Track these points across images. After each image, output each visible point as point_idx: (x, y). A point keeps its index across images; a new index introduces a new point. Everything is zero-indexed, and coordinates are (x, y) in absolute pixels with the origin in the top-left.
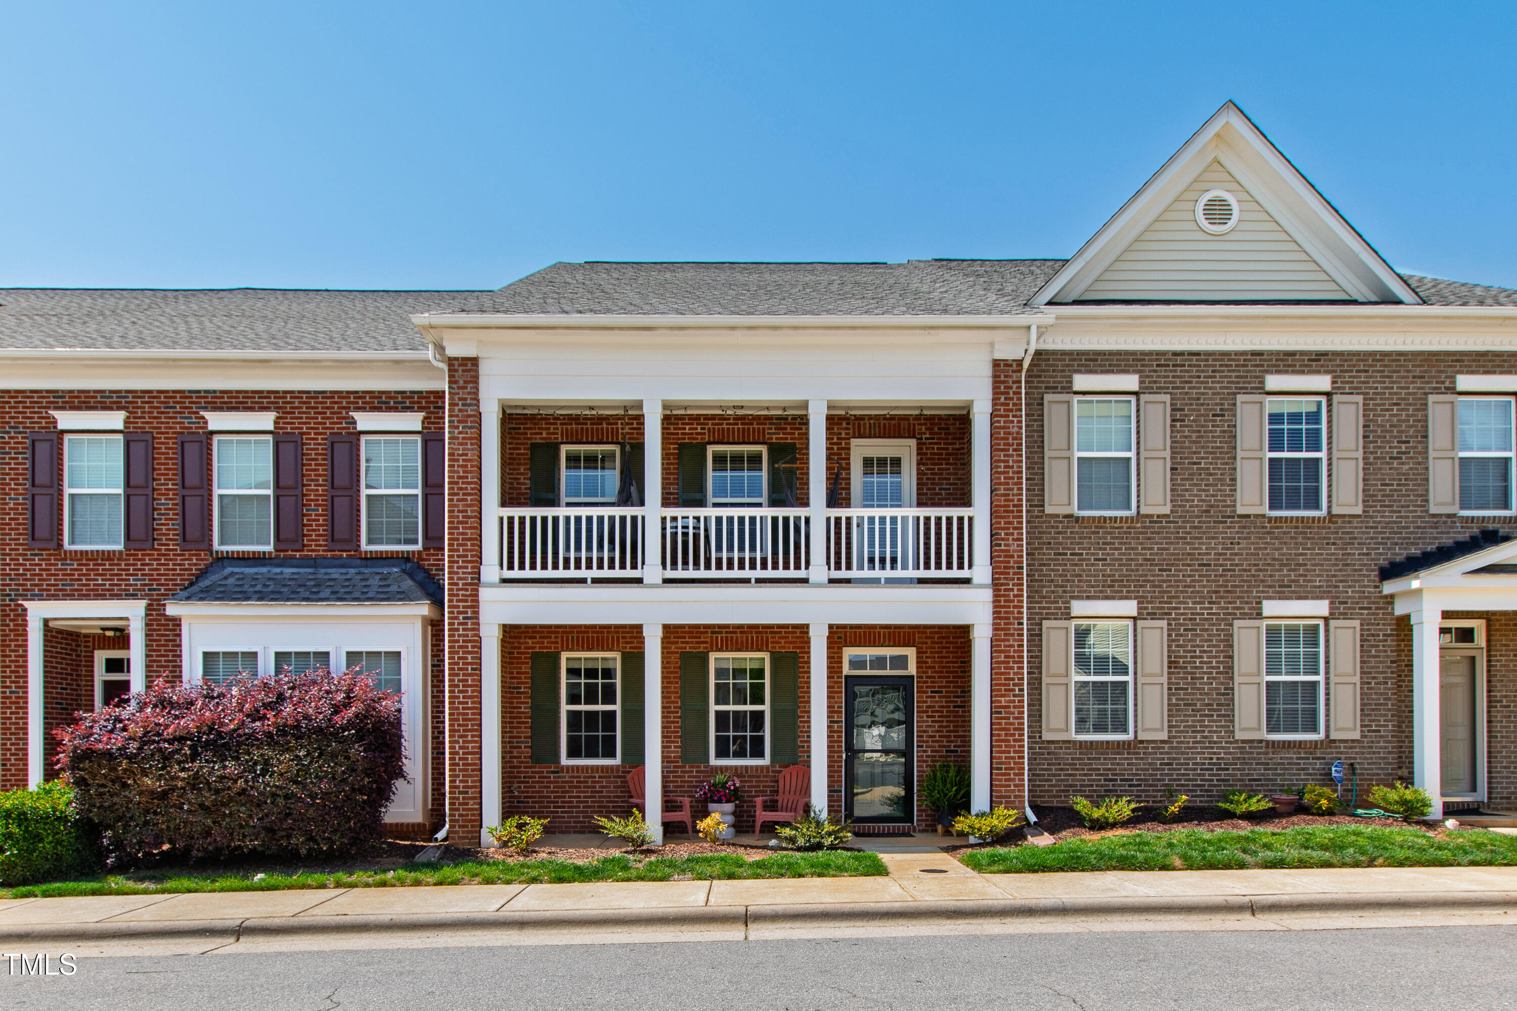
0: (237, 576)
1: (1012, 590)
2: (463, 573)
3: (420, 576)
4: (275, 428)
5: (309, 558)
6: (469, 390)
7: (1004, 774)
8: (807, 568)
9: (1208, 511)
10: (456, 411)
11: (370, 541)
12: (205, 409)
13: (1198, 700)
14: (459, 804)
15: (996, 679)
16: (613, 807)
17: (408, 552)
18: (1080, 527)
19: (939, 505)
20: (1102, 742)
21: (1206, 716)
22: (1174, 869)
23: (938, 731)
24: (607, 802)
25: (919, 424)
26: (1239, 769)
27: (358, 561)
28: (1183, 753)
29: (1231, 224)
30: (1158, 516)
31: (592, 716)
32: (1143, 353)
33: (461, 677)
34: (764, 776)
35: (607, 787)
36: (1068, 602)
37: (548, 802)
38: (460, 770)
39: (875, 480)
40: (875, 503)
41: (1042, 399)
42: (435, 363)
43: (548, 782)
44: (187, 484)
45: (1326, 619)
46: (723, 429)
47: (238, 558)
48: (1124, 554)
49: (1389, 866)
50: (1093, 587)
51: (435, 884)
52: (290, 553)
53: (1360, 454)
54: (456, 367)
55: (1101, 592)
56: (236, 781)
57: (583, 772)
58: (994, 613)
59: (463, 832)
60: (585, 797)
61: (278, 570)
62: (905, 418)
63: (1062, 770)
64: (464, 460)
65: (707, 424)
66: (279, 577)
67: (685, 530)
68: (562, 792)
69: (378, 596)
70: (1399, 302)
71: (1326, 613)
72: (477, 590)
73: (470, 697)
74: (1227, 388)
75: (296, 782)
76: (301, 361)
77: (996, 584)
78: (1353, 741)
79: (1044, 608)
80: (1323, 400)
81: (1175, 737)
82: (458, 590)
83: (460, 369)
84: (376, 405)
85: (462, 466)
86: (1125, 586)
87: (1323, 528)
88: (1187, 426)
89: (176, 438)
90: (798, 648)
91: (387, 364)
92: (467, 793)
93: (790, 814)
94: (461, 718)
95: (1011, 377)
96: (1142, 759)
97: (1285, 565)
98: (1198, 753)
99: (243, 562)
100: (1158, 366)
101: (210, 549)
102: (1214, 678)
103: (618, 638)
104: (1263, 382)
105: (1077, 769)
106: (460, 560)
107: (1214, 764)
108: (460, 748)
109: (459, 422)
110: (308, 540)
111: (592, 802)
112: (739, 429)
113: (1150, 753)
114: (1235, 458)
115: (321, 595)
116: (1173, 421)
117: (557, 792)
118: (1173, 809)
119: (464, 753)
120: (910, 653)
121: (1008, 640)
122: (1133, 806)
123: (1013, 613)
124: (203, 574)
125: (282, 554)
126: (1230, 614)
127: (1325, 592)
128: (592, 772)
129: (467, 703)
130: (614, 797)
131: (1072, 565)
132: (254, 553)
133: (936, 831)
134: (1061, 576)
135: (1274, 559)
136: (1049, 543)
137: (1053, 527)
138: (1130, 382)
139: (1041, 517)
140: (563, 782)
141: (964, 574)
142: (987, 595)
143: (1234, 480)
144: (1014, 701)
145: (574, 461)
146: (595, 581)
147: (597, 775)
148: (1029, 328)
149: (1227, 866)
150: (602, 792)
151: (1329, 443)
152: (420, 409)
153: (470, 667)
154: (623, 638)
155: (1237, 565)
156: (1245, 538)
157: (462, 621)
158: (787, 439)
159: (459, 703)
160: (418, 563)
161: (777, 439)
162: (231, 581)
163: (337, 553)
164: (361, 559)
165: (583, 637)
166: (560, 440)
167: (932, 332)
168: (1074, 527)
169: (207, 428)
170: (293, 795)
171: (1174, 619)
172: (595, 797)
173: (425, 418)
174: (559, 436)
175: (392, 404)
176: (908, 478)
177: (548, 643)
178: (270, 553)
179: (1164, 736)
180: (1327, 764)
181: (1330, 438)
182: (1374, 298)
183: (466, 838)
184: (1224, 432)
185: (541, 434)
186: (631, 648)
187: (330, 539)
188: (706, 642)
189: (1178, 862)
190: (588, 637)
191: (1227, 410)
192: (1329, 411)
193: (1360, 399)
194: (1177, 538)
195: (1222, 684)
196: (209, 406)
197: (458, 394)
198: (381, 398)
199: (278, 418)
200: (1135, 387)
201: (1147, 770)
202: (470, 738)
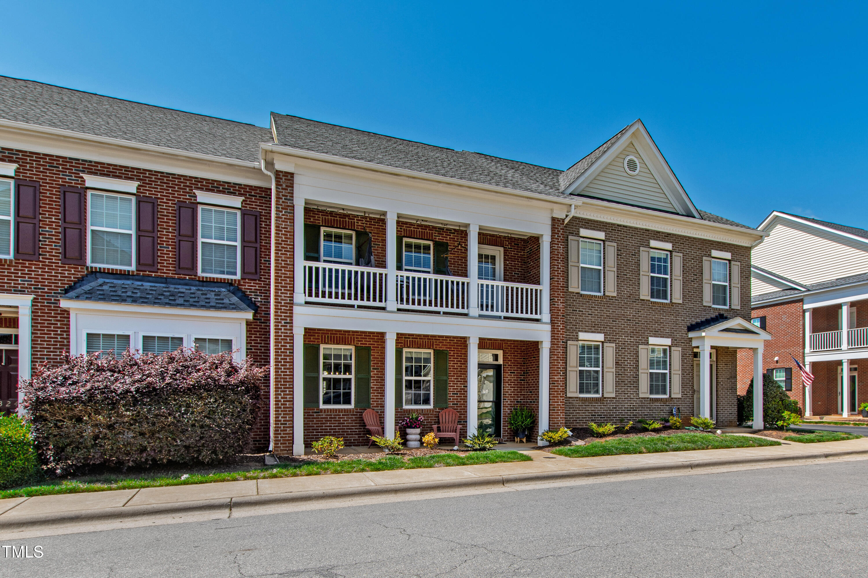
0: (109, 285)
1: (560, 326)
2: (285, 297)
3: (240, 294)
4: (137, 192)
5: (162, 277)
6: (289, 191)
7: (556, 413)
8: (467, 308)
9: (630, 297)
10: (281, 202)
11: (203, 271)
12: (83, 172)
13: (626, 379)
14: (281, 431)
15: (552, 368)
16: (351, 432)
17: (232, 280)
18: (582, 299)
19: (514, 281)
20: (590, 398)
21: (629, 387)
22: (644, 453)
23: (513, 392)
24: (347, 429)
25: (506, 241)
26: (640, 410)
27: (197, 282)
28: (620, 403)
29: (637, 171)
30: (612, 297)
31: (337, 381)
32: (607, 223)
33: (283, 357)
34: (431, 414)
35: (346, 420)
36: (577, 333)
37: (312, 429)
38: (282, 411)
39: (484, 265)
40: (484, 277)
41: (568, 238)
42: (266, 172)
43: (312, 418)
44: (67, 220)
45: (670, 347)
46: (411, 230)
47: (108, 273)
48: (599, 313)
49: (713, 449)
50: (587, 326)
51: (307, 475)
52: (147, 273)
53: (681, 278)
54: (281, 176)
55: (590, 329)
56: (167, 418)
57: (333, 412)
58: (552, 336)
59: (283, 447)
60: (334, 426)
61: (140, 283)
62: (500, 237)
63: (574, 410)
64: (285, 231)
65: (403, 226)
66: (142, 288)
67: (402, 283)
68: (321, 424)
69: (218, 305)
70: (694, 217)
71: (670, 344)
72: (292, 307)
73: (288, 369)
74: (637, 243)
75: (209, 418)
76: (163, 153)
77: (552, 323)
78: (679, 398)
79: (568, 335)
80: (669, 253)
81: (617, 396)
82: (281, 306)
83: (284, 178)
84: (210, 188)
85: (284, 234)
86: (599, 327)
87: (669, 308)
88: (622, 258)
89: (59, 188)
90: (448, 348)
91: (223, 165)
92: (286, 424)
93: (453, 433)
94: (282, 380)
95: (560, 226)
96: (605, 406)
97: (657, 322)
98: (626, 403)
99: (111, 276)
100: (612, 230)
101: (84, 264)
102: (632, 370)
103: (354, 338)
104: (649, 243)
105: (580, 410)
106: (283, 289)
107: (632, 408)
108: (282, 398)
109: (282, 208)
110: (161, 266)
111: (338, 429)
112: (419, 231)
113: (609, 403)
114: (639, 274)
115: (177, 302)
116: (617, 255)
117: (318, 424)
118: (627, 428)
119: (284, 401)
120: (500, 353)
121: (558, 350)
122: (614, 426)
123: (560, 337)
124: (80, 281)
125: (142, 273)
126: (637, 342)
127: (670, 335)
128: (339, 412)
129: (286, 372)
130: (351, 426)
131: (579, 316)
132: (121, 270)
133: (514, 441)
134: (575, 320)
135: (653, 320)
136: (570, 305)
137: (571, 298)
138: (601, 235)
139: (567, 292)
140: (321, 418)
141: (538, 317)
142: (548, 327)
143: (639, 284)
144: (560, 378)
145: (328, 237)
146: (359, 307)
147: (341, 414)
148: (571, 205)
149: (662, 451)
150: (344, 423)
151: (671, 272)
152: (240, 195)
153: (288, 351)
154: (357, 338)
155: (640, 321)
156: (643, 310)
157: (283, 324)
158: (443, 240)
159: (282, 372)
160: (237, 286)
161: (438, 239)
162: (105, 287)
163: (182, 276)
164: (199, 281)
165: (334, 337)
166: (321, 224)
167: (530, 200)
168: (580, 298)
169: (84, 185)
170: (209, 426)
171: (618, 343)
172: (340, 426)
173: (244, 201)
174: (321, 222)
175: (221, 189)
176: (500, 266)
177: (313, 339)
178: (133, 272)
179: (613, 395)
180: (670, 408)
181: (671, 270)
182: (684, 214)
183: (286, 450)
184: (635, 262)
185: (310, 219)
186: (361, 344)
187: (177, 267)
188: (402, 343)
189: (644, 450)
190: (337, 337)
191: (637, 253)
192: (671, 259)
193: (681, 255)
194: (619, 307)
195: (635, 373)
196: (86, 170)
197: (282, 192)
198: (214, 184)
199: (139, 186)
200: (603, 238)
201: (607, 410)
202: (288, 392)
